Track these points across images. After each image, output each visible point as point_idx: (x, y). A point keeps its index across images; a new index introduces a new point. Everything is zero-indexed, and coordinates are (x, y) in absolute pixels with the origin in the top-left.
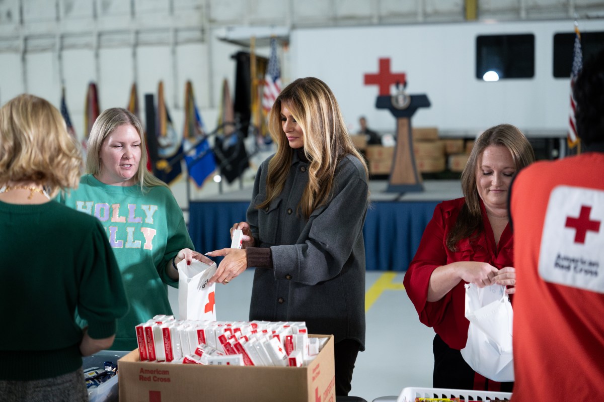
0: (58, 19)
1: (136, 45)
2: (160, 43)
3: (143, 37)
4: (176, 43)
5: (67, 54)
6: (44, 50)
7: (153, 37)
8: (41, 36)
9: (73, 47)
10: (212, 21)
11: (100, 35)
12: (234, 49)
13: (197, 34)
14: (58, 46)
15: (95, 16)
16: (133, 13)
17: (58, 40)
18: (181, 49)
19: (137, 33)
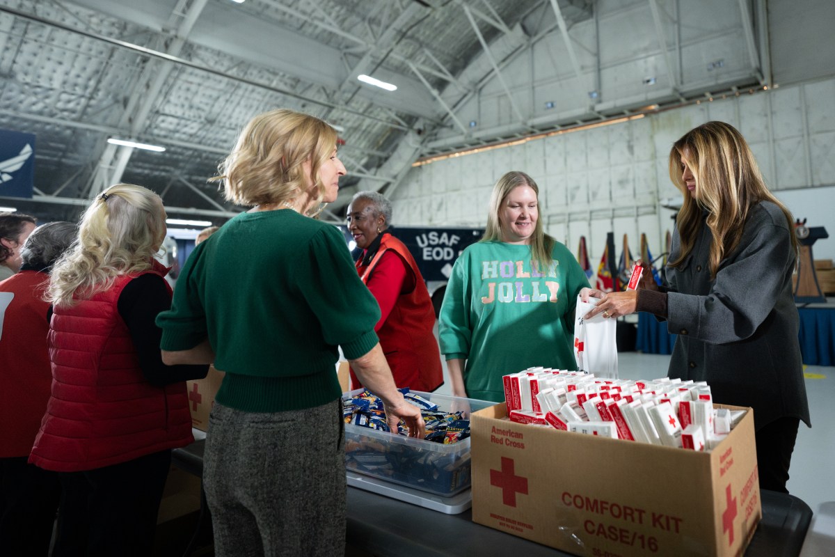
0: (567, 204)
1: (613, 217)
2: (628, 216)
3: (617, 212)
4: (638, 216)
5: (572, 224)
6: (559, 222)
7: (624, 212)
8: (557, 215)
9: (576, 220)
11: (591, 212)
12: (673, 213)
13: (651, 209)
14: (567, 220)
15: (588, 201)
16: (611, 199)
17: (567, 217)
18: (640, 219)
19: (614, 210)
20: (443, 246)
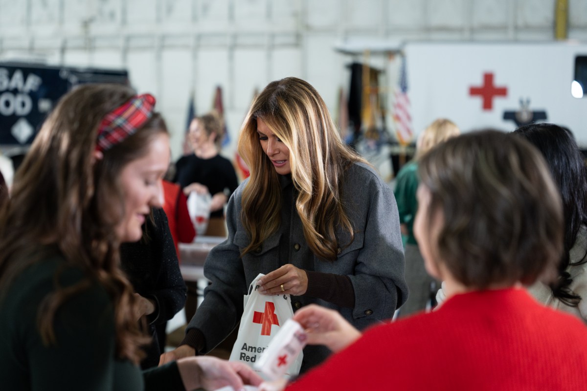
0: (159, 20)
1: (233, 47)
2: (256, 46)
3: (240, 41)
4: (272, 48)
5: (165, 54)
6: (144, 49)
7: (250, 41)
8: (141, 37)
9: (173, 47)
10: (308, 28)
11: (199, 37)
12: (349, 60)
13: (291, 40)
14: (158, 46)
15: (195, 19)
16: (231, 17)
17: (157, 41)
19: (235, 35)
20: (15, 92)
